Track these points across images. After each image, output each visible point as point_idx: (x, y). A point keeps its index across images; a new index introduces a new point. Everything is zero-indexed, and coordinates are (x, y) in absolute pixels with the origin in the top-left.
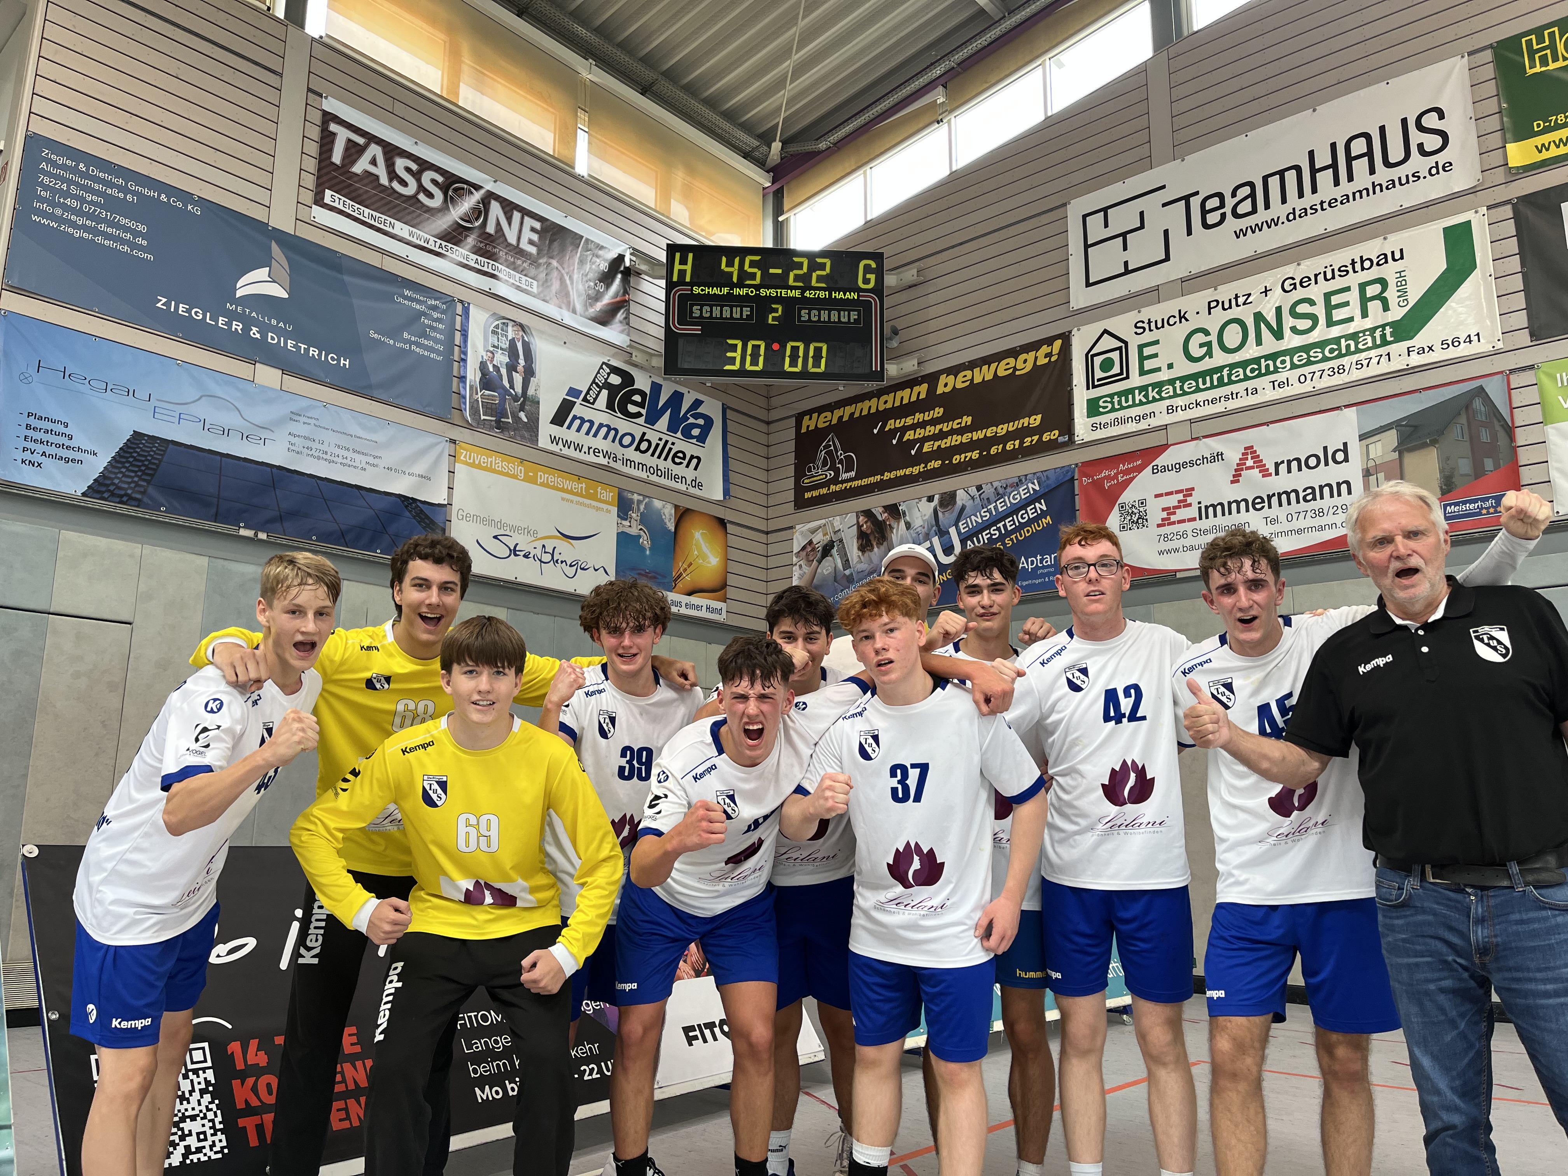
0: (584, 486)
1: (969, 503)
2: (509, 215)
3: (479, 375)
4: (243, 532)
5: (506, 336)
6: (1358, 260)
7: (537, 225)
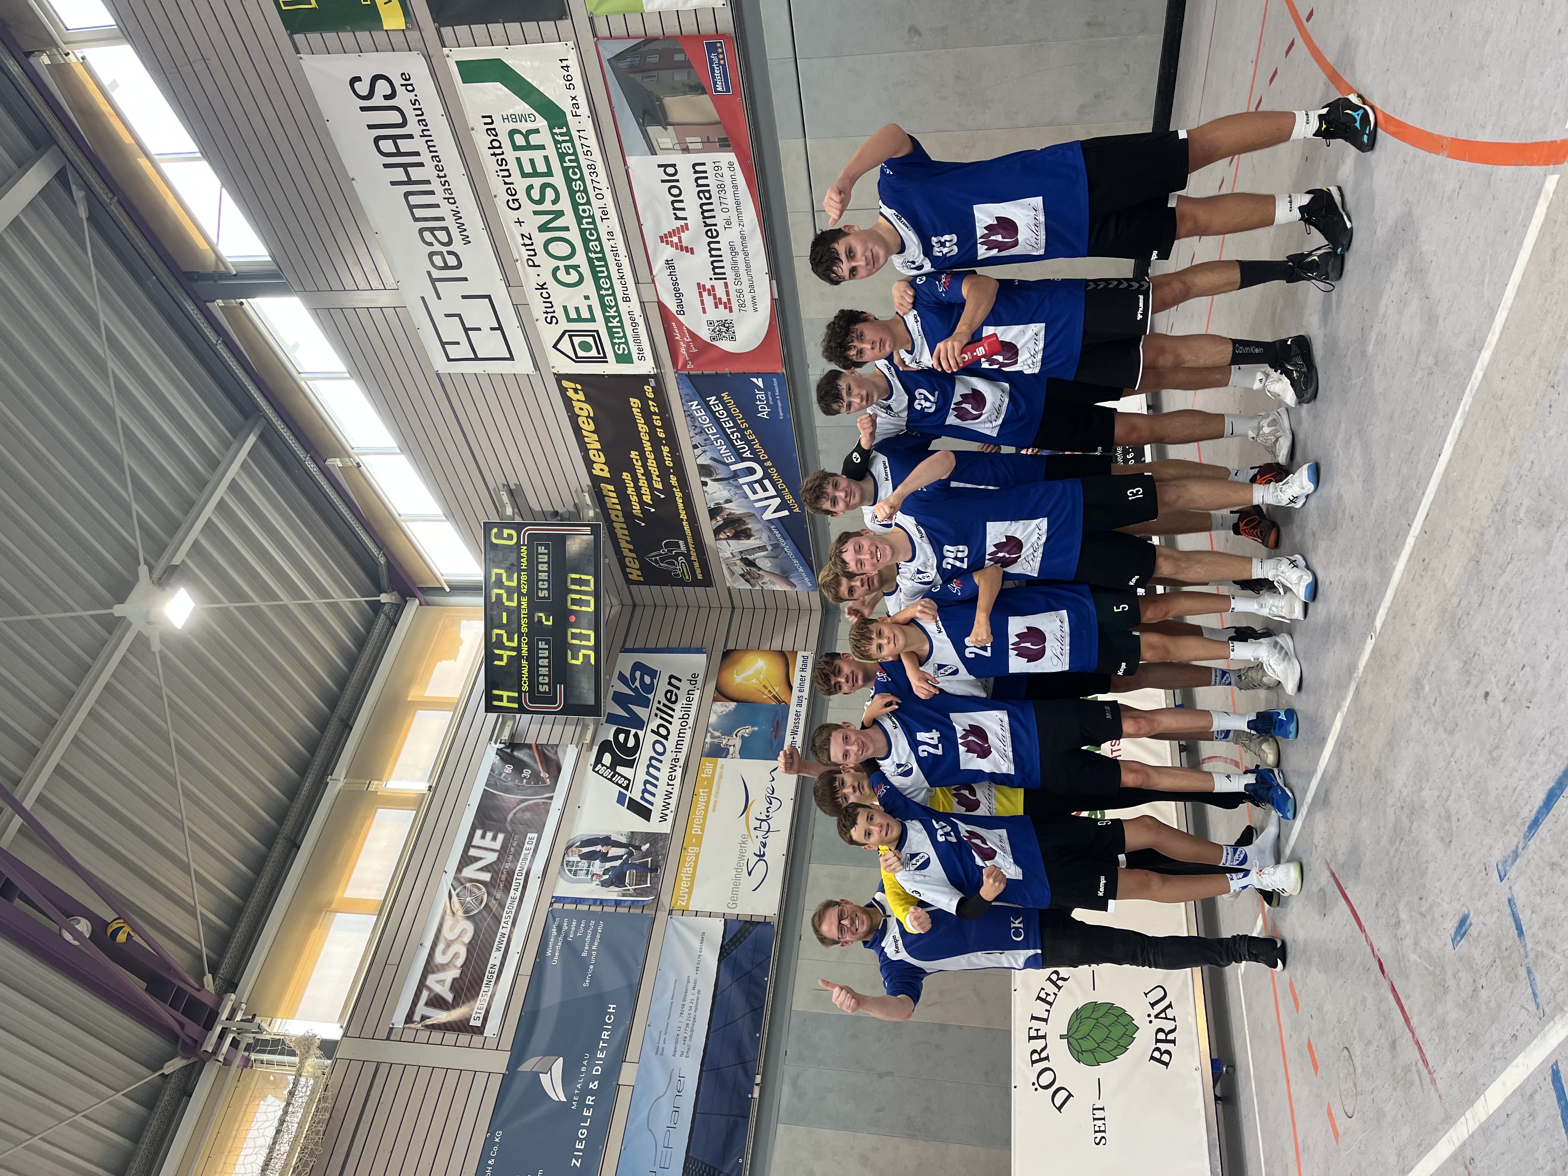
0: (701, 790)
1: (709, 455)
2: (473, 860)
3: (613, 888)
4: (756, 1094)
5: (578, 862)
6: (492, 151)
7: (479, 833)
